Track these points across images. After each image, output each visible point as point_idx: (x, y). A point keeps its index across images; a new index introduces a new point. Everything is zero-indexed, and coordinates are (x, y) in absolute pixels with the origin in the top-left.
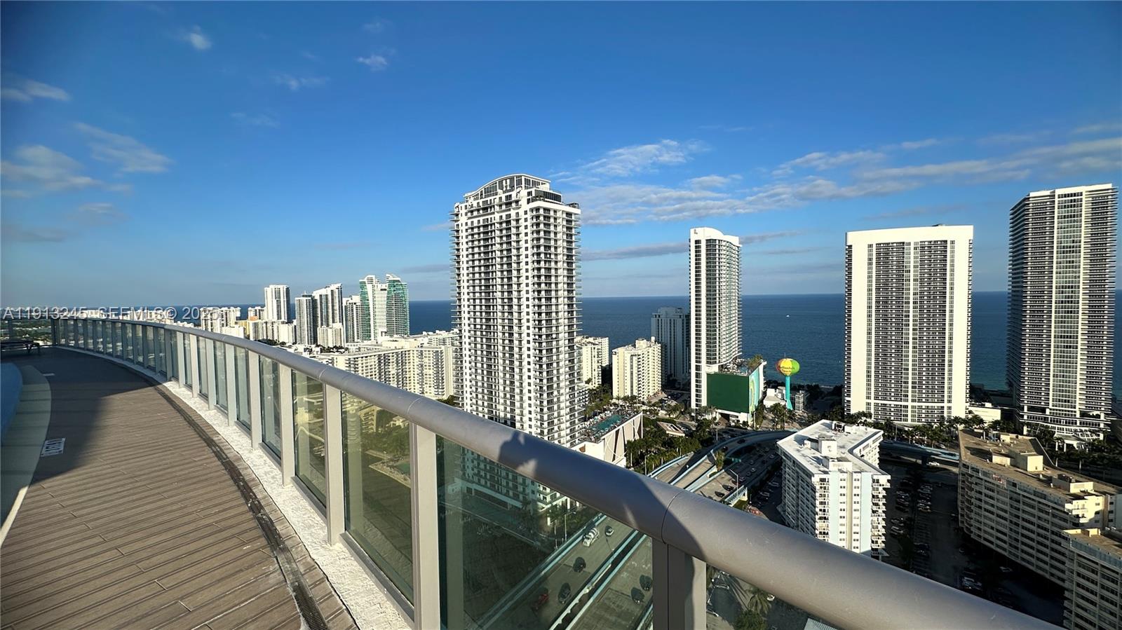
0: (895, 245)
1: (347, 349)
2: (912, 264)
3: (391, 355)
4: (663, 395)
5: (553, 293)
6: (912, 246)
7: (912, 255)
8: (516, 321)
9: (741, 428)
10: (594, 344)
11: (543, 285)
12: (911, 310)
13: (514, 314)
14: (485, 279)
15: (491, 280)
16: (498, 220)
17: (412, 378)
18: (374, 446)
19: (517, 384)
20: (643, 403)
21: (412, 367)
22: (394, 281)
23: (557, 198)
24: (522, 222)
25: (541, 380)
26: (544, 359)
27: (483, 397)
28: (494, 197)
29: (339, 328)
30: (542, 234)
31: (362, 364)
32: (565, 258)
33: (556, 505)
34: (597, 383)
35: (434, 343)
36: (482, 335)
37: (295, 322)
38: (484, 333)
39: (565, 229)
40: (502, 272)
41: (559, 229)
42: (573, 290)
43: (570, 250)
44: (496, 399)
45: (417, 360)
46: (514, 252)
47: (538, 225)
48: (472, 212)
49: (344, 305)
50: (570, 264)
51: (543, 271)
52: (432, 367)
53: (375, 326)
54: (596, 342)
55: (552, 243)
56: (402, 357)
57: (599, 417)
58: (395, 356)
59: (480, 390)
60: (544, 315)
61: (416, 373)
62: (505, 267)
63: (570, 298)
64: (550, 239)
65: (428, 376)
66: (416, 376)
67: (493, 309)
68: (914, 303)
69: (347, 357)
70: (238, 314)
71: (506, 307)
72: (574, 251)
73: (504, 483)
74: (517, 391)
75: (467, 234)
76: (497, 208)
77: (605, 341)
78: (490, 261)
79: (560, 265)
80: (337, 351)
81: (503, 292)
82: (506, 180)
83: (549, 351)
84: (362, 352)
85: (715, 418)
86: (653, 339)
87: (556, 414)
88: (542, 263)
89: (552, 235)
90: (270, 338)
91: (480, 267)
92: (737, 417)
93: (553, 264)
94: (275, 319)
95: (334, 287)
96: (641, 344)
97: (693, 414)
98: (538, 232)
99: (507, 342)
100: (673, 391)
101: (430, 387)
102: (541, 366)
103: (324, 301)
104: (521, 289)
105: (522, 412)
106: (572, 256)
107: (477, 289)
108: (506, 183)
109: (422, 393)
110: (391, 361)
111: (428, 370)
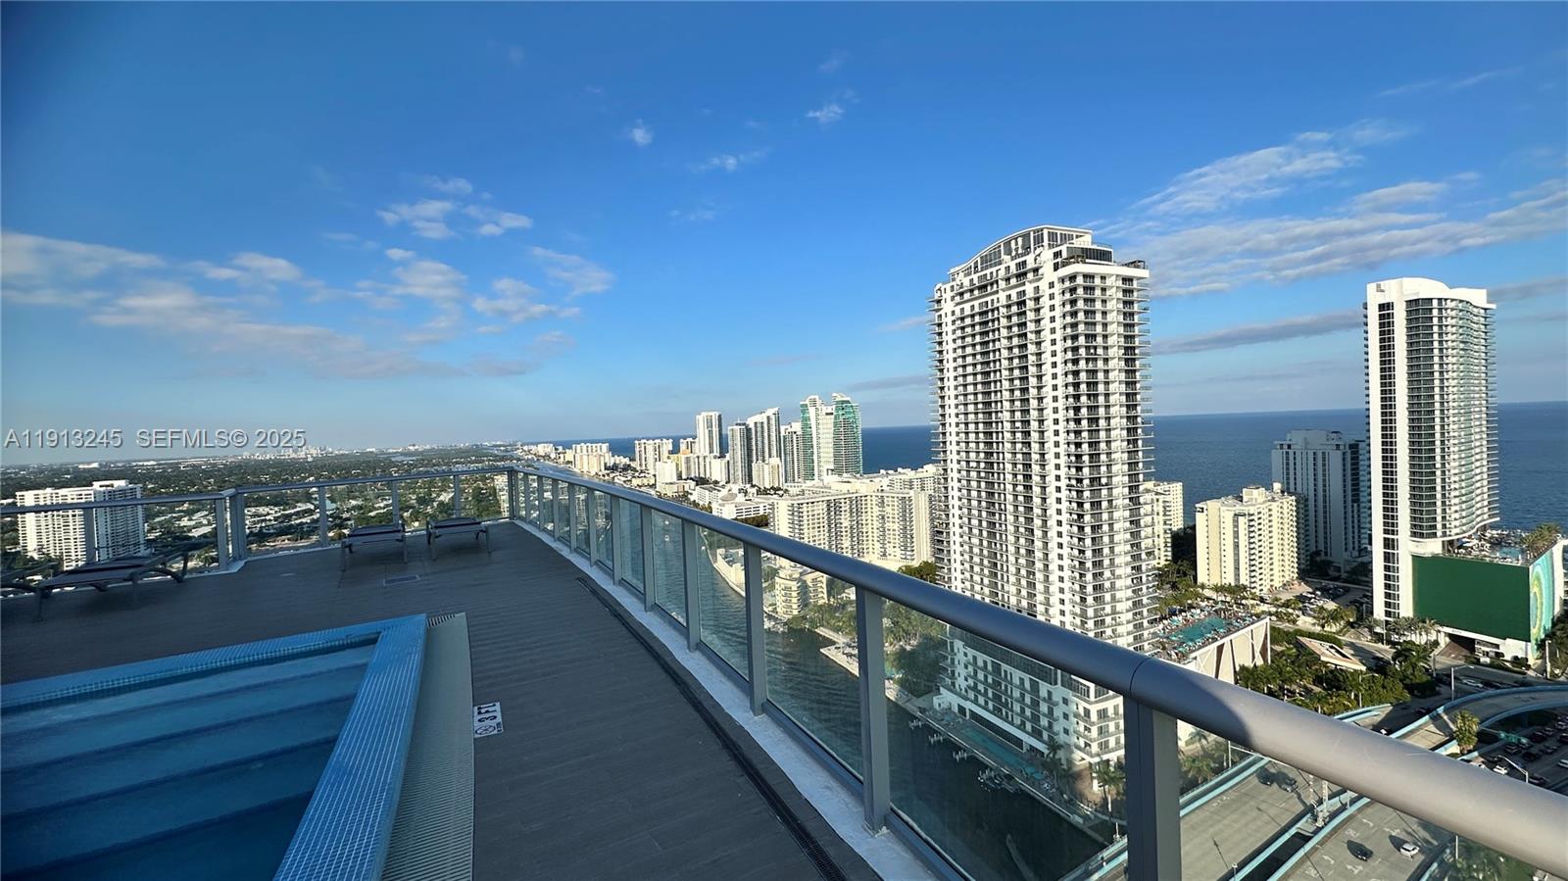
1: (787, 491)
3: (843, 501)
4: (1304, 589)
5: (1102, 411)
8: (1035, 457)
9: (1507, 669)
10: (1157, 494)
11: (1084, 399)
13: (1033, 445)
14: (982, 393)
15: (993, 394)
16: (1003, 301)
17: (870, 534)
18: (825, 624)
19: (1039, 554)
20: (1262, 600)
21: (869, 518)
22: (843, 402)
23: (1103, 256)
24: (1045, 302)
25: (1082, 552)
26: (1087, 518)
27: (982, 570)
28: (997, 268)
29: (776, 464)
30: (1081, 316)
31: (808, 512)
32: (1122, 351)
33: (1108, 761)
34: (1163, 558)
35: (897, 486)
36: (979, 476)
37: (728, 456)
38: (983, 475)
39: (1121, 306)
40: (1012, 380)
41: (1111, 305)
42: (1136, 405)
43: (1129, 338)
44: (1002, 575)
45: (876, 509)
46: (1032, 348)
47: (1073, 302)
48: (961, 294)
49: (782, 434)
50: (1130, 361)
51: (1083, 376)
52: (897, 520)
53: (819, 462)
54: (1159, 489)
55: (1099, 329)
56: (857, 504)
57: (1180, 618)
58: (848, 502)
59: (976, 559)
60: (1085, 447)
61: (875, 527)
62: (1017, 373)
63: (1132, 419)
64: (1095, 324)
65: (891, 532)
66: (875, 531)
67: (997, 438)
69: (790, 502)
70: (671, 447)
71: (1018, 435)
72: (1137, 340)
73: (1017, 708)
74: (1039, 565)
75: (954, 327)
76: (1002, 284)
77: (1177, 489)
78: (992, 364)
79: (1112, 364)
80: (776, 494)
81: (1014, 411)
82: (1017, 240)
83: (1096, 505)
84: (806, 496)
85: (1436, 643)
86: (1277, 486)
87: (1108, 609)
88: (1082, 363)
89: (1099, 317)
90: (702, 475)
91: (975, 374)
92: (1497, 646)
93: (1100, 364)
94: (707, 454)
95: (770, 412)
96: (1255, 496)
97: (1378, 630)
98: (1074, 314)
99: (1020, 488)
100: (1324, 583)
101: (894, 547)
102: (1081, 529)
103: (759, 429)
104: (1044, 405)
105: (1047, 599)
107: (971, 408)
108: (1017, 244)
109: (884, 555)
110: (843, 509)
111: (891, 524)
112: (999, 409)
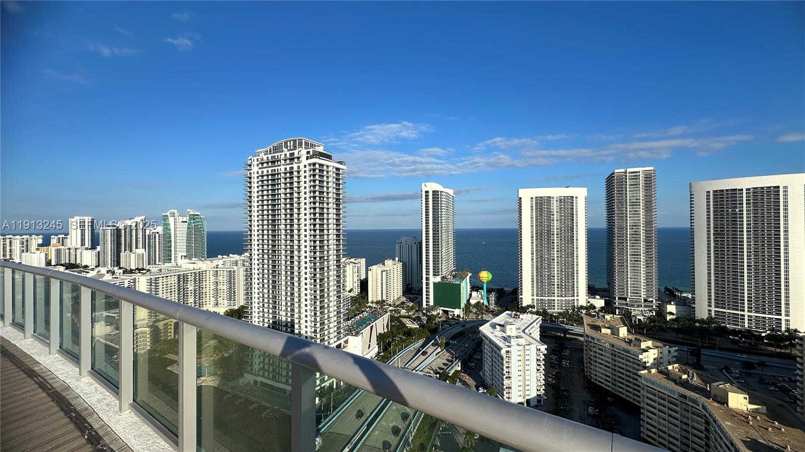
0: (545, 198)
1: (148, 270)
2: (555, 210)
3: (189, 274)
4: (404, 299)
5: (325, 226)
6: (555, 199)
7: (555, 205)
8: (296, 247)
9: (456, 319)
10: (355, 263)
11: (318, 220)
12: (555, 239)
13: (295, 241)
14: (272, 215)
15: (277, 216)
16: (283, 170)
17: (208, 293)
18: (171, 351)
19: (296, 295)
20: (390, 305)
21: (208, 283)
22: (194, 215)
23: (329, 157)
24: (302, 173)
25: (315, 291)
26: (318, 275)
27: (269, 306)
28: (281, 154)
29: (142, 253)
30: (317, 182)
31: (163, 282)
32: (335, 200)
33: (324, 386)
34: (357, 292)
35: (228, 265)
36: (268, 258)
37: (99, 248)
38: (270, 256)
39: (335, 180)
40: (286, 210)
41: (330, 179)
42: (340, 224)
43: (338, 195)
44: (279, 307)
45: (212, 278)
46: (296, 195)
47: (314, 176)
48: (262, 164)
49: (147, 234)
50: (338, 205)
51: (317, 210)
52: (225, 284)
53: (175, 251)
54: (356, 262)
55: (325, 189)
56: (199, 277)
57: (358, 317)
58: (193, 275)
59: (266, 300)
60: (318, 242)
61: (211, 289)
62: (288, 206)
63: (338, 230)
64: (323, 187)
65: (222, 291)
66: (211, 291)
67: (278, 238)
68: (557, 234)
69: (149, 277)
70: (40, 241)
71: (288, 237)
72: (341, 196)
73: (284, 373)
74: (296, 300)
75: (258, 180)
76: (283, 162)
77: (363, 261)
78: (276, 201)
79: (331, 205)
80: (139, 273)
81: (287, 225)
82: (290, 141)
83: (322, 269)
84: (163, 272)
85: (439, 314)
86: (397, 259)
87: (326, 316)
88: (317, 204)
89: (325, 184)
90: (73, 262)
91: (268, 205)
92: (453, 312)
93: (325, 205)
94: (79, 245)
95: (138, 219)
96: (389, 263)
97: (424, 312)
98: (314, 181)
99: (288, 263)
100: (410, 296)
101: (223, 299)
102: (315, 281)
105: (300, 316)
106: (340, 199)
107: (265, 222)
108: (290, 144)
109: (217, 304)
110: (189, 279)
111: (222, 286)
112: (279, 223)
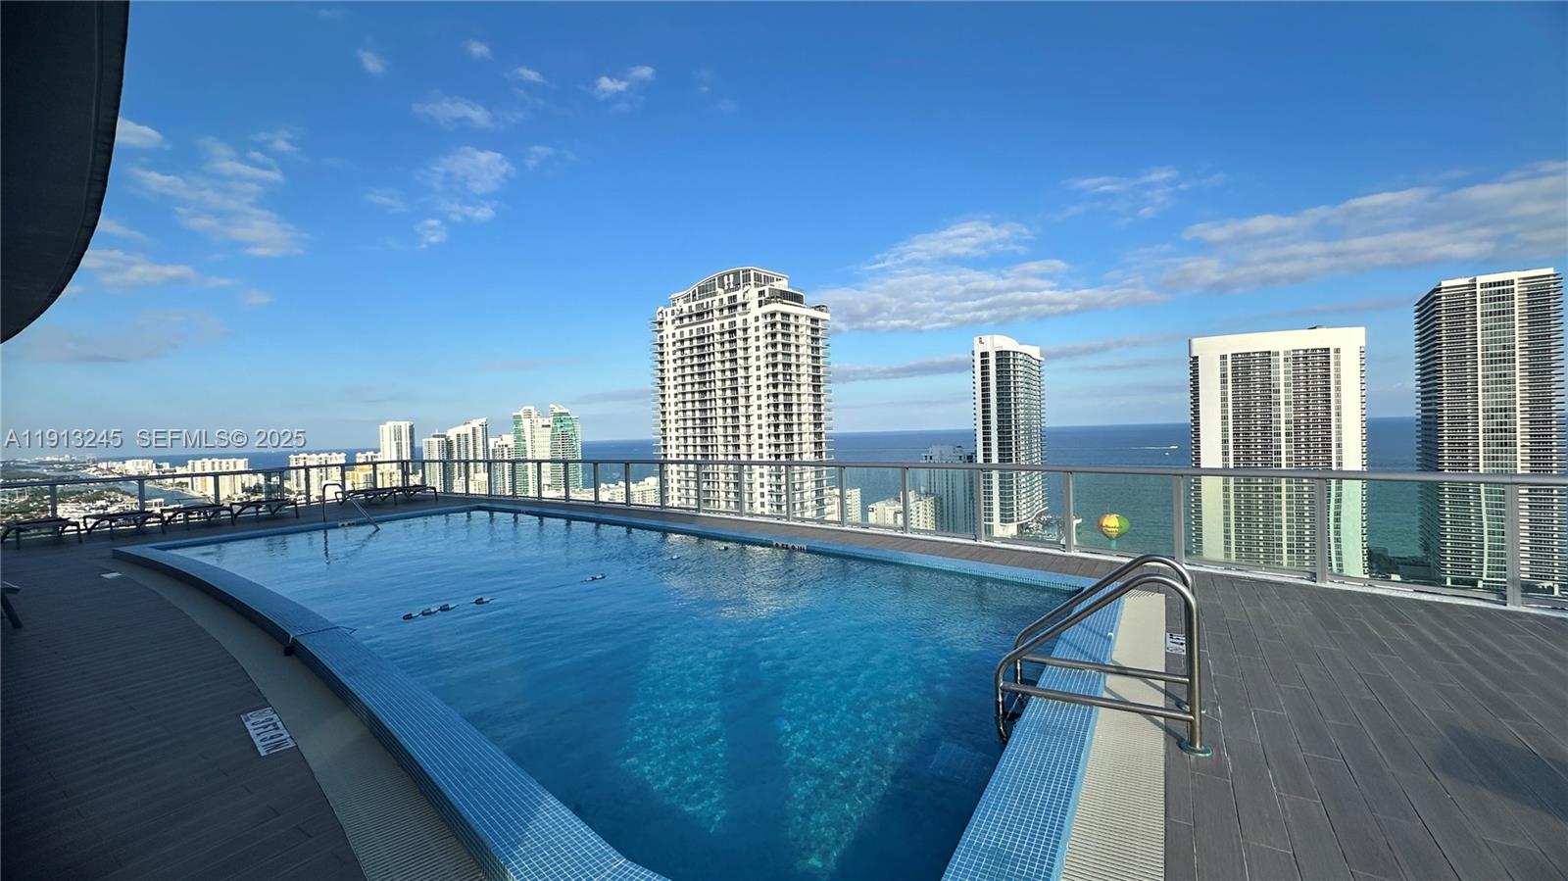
0: (1257, 355)
2: (1282, 382)
5: (795, 428)
6: (1281, 357)
7: (1282, 369)
11: (782, 417)
12: (1283, 444)
14: (700, 410)
15: (708, 411)
16: (718, 329)
22: (561, 414)
23: (797, 299)
24: (751, 333)
28: (712, 299)
30: (779, 347)
32: (811, 379)
39: (810, 341)
40: (724, 399)
41: (802, 340)
42: (821, 424)
43: (816, 368)
46: (741, 373)
47: (774, 335)
48: (681, 319)
49: (491, 447)
50: (816, 387)
51: (781, 398)
55: (793, 359)
60: (783, 458)
62: (729, 393)
63: (818, 435)
64: (790, 355)
68: (1288, 434)
72: (821, 370)
75: (675, 348)
76: (717, 314)
78: (708, 384)
79: (803, 389)
81: (726, 427)
82: (728, 275)
88: (781, 387)
89: (793, 350)
91: (693, 393)
93: (794, 389)
95: (476, 423)
98: (774, 345)
103: (463, 441)
104: (750, 422)
106: (819, 377)
107: (690, 423)
108: (729, 280)
112: (714, 425)
